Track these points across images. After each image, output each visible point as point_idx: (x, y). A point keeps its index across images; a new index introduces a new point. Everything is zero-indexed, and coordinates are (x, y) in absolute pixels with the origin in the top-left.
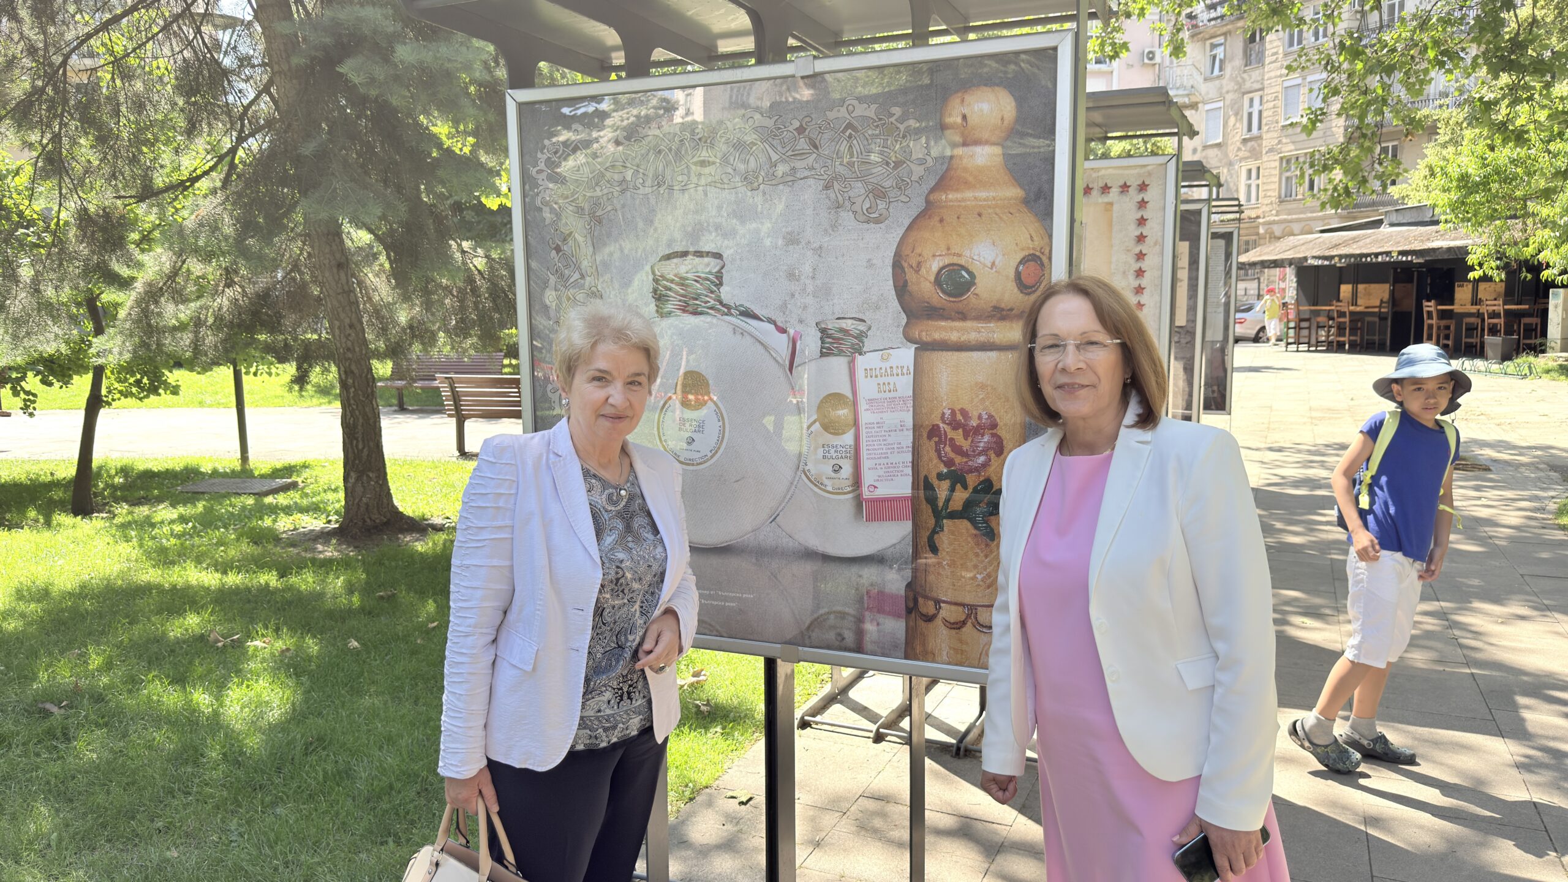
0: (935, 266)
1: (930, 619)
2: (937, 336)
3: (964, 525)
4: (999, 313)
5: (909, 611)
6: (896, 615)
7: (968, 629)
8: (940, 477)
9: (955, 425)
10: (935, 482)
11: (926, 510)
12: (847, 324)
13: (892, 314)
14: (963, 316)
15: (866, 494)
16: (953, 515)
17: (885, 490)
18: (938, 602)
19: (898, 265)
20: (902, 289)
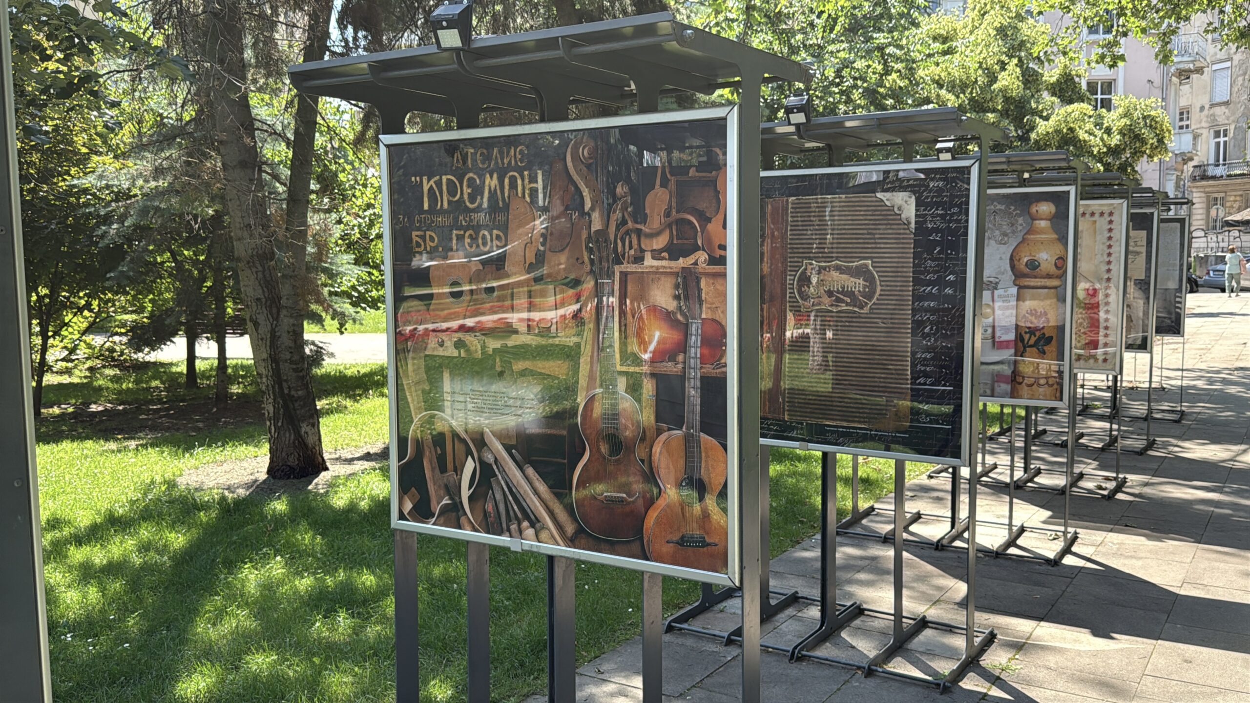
0: (1025, 260)
1: (1020, 383)
2: (1026, 283)
3: (1035, 349)
4: (1049, 276)
5: (1012, 381)
6: (1007, 383)
7: (1035, 386)
8: (1026, 333)
9: (1032, 314)
10: (1024, 335)
11: (1020, 344)
12: (991, 279)
13: (1009, 275)
14: (1036, 277)
15: (997, 340)
16: (1031, 346)
17: (1005, 338)
18: (1023, 377)
19: (1012, 259)
20: (1013, 267)
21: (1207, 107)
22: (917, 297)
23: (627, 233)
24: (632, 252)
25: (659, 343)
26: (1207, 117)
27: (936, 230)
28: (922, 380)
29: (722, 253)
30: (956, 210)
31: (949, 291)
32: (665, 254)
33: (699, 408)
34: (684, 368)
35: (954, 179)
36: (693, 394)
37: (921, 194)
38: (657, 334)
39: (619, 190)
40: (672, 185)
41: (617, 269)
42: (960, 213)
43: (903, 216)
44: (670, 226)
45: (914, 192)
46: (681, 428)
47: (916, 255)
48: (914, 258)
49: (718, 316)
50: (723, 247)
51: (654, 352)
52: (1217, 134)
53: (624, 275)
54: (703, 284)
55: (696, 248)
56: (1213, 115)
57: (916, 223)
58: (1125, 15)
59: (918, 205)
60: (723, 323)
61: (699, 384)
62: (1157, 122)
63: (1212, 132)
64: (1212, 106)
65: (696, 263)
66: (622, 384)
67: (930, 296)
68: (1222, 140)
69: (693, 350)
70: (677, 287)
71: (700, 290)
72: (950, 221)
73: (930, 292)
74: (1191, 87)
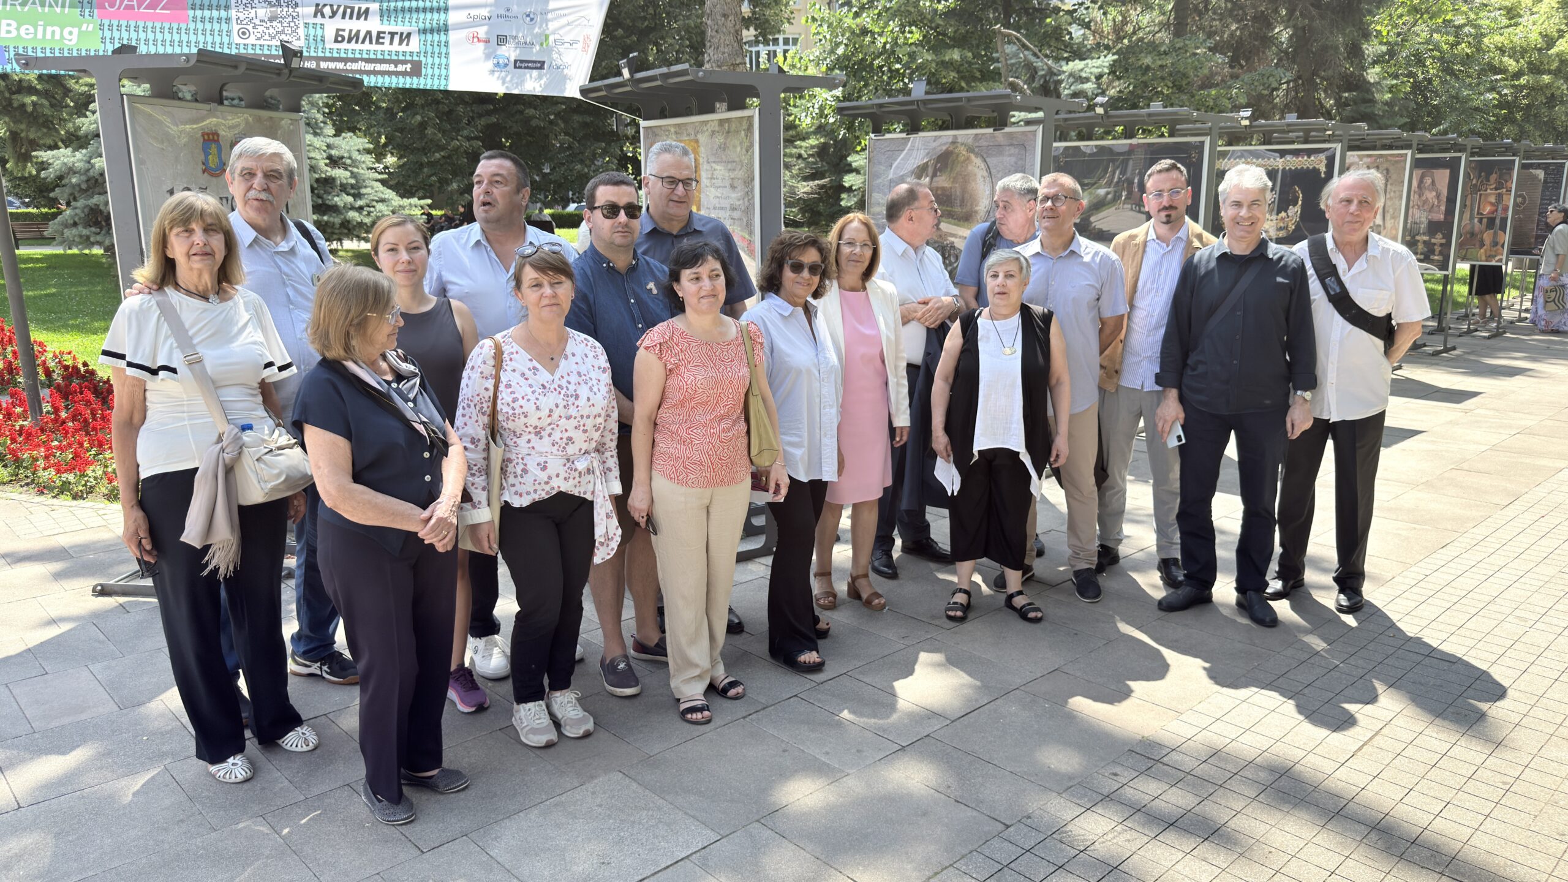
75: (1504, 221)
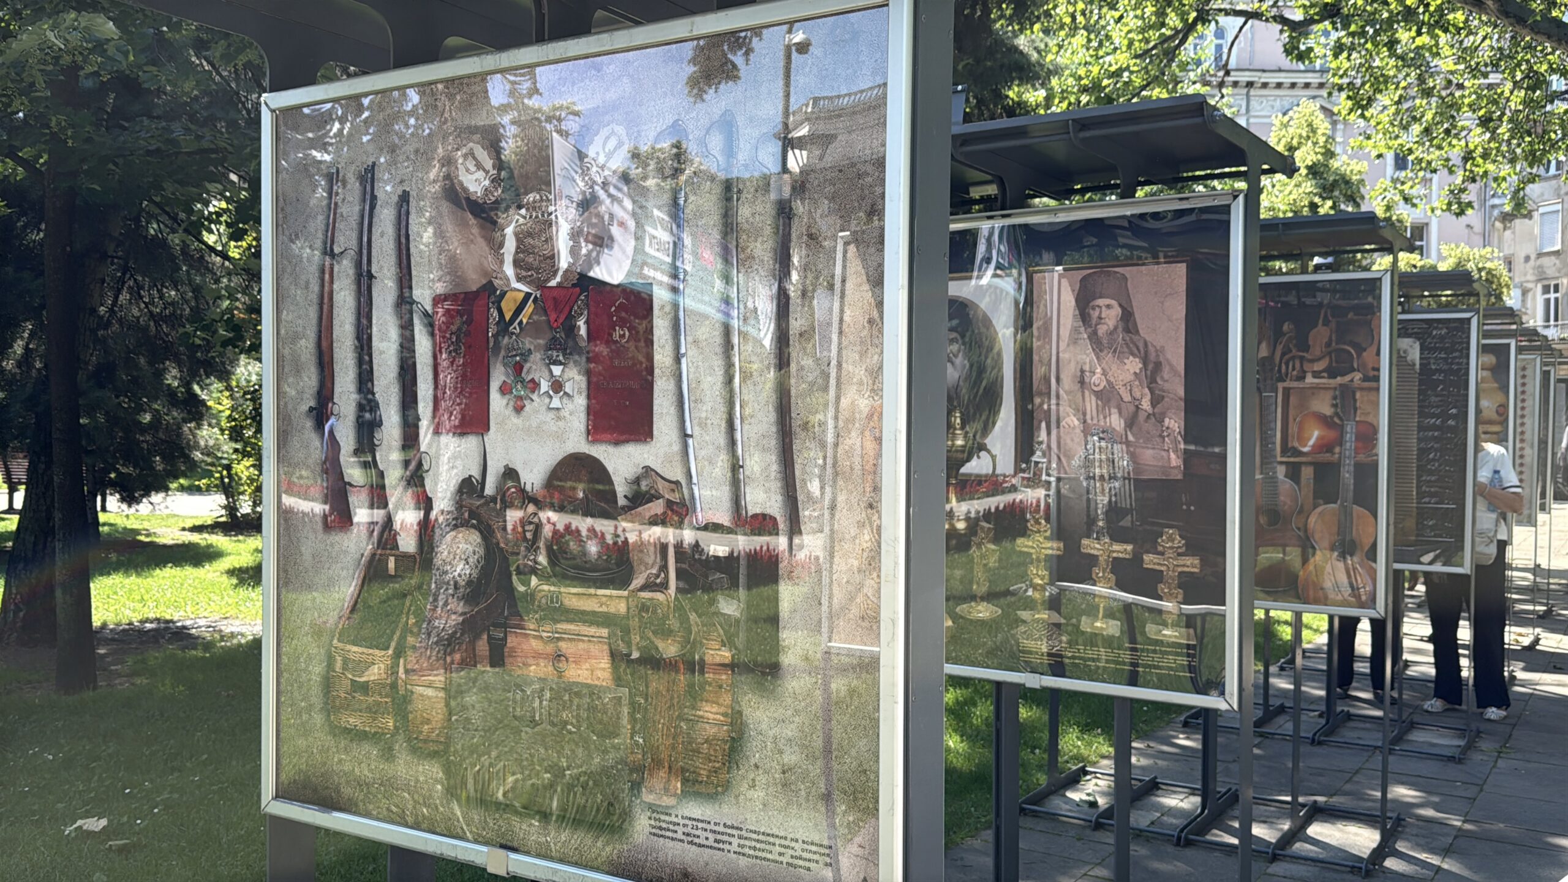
21: (1533, 257)
22: (1421, 428)
23: (1293, 358)
24: (1295, 373)
25: (1317, 439)
26: (1534, 269)
27: (1440, 371)
28: (1427, 500)
29: (1376, 373)
30: (1457, 354)
31: (1451, 422)
32: (1325, 375)
33: (1352, 487)
34: (1340, 458)
35: (1456, 329)
36: (1347, 476)
37: (1425, 341)
38: (1316, 434)
39: (1285, 327)
40: (1333, 325)
41: (1281, 385)
42: (1460, 357)
43: (1409, 358)
44: (1330, 353)
45: (1419, 339)
46: (1335, 502)
47: (1420, 392)
48: (1419, 395)
49: (1370, 419)
50: (1378, 370)
51: (1313, 446)
52: (1546, 290)
53: (1287, 392)
54: (1358, 395)
55: (1353, 370)
56: (1541, 267)
57: (1421, 364)
58: (1474, 159)
59: (1422, 349)
60: (1375, 424)
61: (1352, 468)
62: (1494, 276)
63: (1540, 286)
64: (1540, 255)
65: (1352, 381)
66: (1281, 471)
67: (1435, 428)
68: (1552, 296)
69: (1348, 444)
70: (1335, 398)
71: (1355, 400)
72: (1452, 364)
73: (1434, 424)
74: (1514, 233)
75: (1367, 472)
